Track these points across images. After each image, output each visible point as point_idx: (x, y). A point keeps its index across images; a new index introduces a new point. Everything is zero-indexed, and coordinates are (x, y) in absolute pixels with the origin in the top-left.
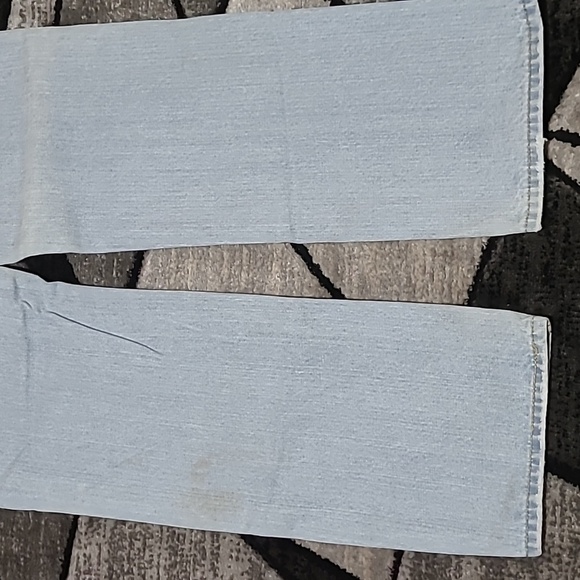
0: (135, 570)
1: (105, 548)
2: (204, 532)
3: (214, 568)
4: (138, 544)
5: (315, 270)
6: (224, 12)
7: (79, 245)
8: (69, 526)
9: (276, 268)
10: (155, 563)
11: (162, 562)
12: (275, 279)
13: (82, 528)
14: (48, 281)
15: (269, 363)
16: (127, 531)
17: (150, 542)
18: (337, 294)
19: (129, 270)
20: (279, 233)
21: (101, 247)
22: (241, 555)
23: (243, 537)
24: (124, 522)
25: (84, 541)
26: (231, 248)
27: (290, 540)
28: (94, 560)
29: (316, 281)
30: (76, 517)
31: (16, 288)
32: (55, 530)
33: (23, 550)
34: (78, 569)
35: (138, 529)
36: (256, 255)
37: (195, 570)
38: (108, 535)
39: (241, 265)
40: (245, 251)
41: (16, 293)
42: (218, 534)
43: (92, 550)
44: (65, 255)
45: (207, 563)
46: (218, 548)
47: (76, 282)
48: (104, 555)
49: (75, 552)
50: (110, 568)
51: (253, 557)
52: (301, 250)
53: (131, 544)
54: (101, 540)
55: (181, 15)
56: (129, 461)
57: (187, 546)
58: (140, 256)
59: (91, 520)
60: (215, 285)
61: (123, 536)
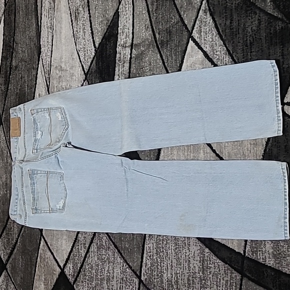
0: (164, 251)
1: (155, 244)
2: (185, 237)
3: (189, 249)
4: (165, 243)
5: (214, 151)
6: (180, 71)
7: (140, 148)
8: (143, 238)
9: (202, 151)
10: (170, 248)
11: (173, 248)
12: (202, 155)
13: (147, 238)
14: (132, 159)
15: (201, 182)
16: (161, 239)
17: (168, 241)
18: (221, 159)
19: (156, 155)
20: (201, 140)
21: (147, 148)
22: (197, 244)
23: (197, 238)
24: (160, 236)
25: (148, 242)
26: (188, 146)
27: (211, 238)
28: (152, 248)
29: (215, 155)
30: (145, 235)
31: (122, 162)
32: (139, 239)
33: (129, 246)
34: (147, 251)
35: (164, 238)
36: (195, 147)
37: (183, 250)
38: (155, 240)
39: (191, 151)
40: (192, 146)
41: (122, 164)
42: (189, 238)
43: (151, 245)
44: (136, 151)
45: (186, 247)
46: (190, 242)
47: (140, 159)
48: (155, 246)
49: (146, 246)
50: (157, 251)
51: (201, 245)
52: (209, 145)
53: (163, 243)
54: (153, 242)
55: (168, 72)
56: (160, 216)
57: (180, 242)
58: (159, 150)
59: (150, 235)
60: (183, 159)
61: (160, 240)
